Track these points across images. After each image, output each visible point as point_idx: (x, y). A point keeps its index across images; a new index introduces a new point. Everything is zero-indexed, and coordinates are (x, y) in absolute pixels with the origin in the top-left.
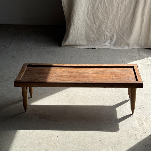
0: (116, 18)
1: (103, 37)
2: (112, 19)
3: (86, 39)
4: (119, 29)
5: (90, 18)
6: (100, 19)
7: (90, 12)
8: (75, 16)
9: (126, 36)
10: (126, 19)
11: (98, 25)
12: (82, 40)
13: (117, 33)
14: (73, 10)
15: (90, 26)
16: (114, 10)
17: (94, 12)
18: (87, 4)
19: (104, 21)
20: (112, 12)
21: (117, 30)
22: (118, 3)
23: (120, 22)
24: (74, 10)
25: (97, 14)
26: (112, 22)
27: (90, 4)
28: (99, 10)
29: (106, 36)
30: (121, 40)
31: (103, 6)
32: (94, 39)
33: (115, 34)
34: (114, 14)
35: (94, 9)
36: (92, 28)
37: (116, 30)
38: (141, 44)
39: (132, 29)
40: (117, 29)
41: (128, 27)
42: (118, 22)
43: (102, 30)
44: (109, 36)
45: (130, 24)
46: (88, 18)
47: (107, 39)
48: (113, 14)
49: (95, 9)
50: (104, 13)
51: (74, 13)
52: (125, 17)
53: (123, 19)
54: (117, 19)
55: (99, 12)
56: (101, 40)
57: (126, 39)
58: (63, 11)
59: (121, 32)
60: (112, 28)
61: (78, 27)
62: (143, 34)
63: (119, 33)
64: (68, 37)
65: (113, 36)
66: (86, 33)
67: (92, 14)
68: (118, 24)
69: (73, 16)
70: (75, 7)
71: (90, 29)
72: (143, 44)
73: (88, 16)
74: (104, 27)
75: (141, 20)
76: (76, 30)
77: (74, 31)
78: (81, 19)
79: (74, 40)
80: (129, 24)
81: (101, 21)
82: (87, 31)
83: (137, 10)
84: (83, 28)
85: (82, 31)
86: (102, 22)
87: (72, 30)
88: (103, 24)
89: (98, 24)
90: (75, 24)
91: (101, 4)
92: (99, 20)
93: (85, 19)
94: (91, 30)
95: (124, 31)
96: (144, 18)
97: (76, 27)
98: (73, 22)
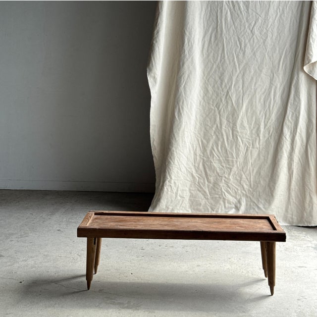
0: (244, 170)
1: (222, 203)
2: (237, 173)
3: (191, 206)
4: (251, 189)
5: (198, 168)
6: (217, 172)
7: (198, 158)
8: (174, 163)
9: (263, 202)
10: (262, 173)
11: (212, 181)
12: (184, 209)
13: (247, 196)
14: (170, 153)
15: (198, 183)
16: (240, 156)
17: (205, 158)
18: (193, 145)
19: (222, 174)
20: (237, 159)
21: (247, 192)
22: (246, 144)
23: (252, 177)
24: (172, 153)
25: (211, 162)
26: (237, 177)
27: (199, 145)
28: (214, 155)
29: (228, 203)
30: (254, 209)
31: (221, 149)
32: (206, 207)
33: (242, 198)
34: (240, 162)
35: (205, 153)
36: (202, 186)
37: (244, 192)
38: (292, 219)
39: (273, 189)
40: (246, 190)
41: (266, 187)
42: (249, 178)
43: (220, 191)
44: (233, 203)
45: (269, 181)
46: (196, 169)
47: (228, 208)
48: (238, 163)
49: (207, 153)
50: (222, 161)
51: (172, 157)
52: (260, 168)
53: (257, 172)
54: (246, 171)
55: (215, 159)
56: (218, 209)
57: (264, 208)
58: (152, 157)
59: (253, 196)
60: (237, 187)
61: (177, 184)
62: (293, 199)
63: (251, 197)
64: (159, 200)
65: (239, 202)
66: (192, 195)
67: (202, 161)
68: (248, 180)
69: (169, 162)
70: (174, 149)
71: (199, 188)
72: (295, 218)
73: (195, 166)
74: (224, 186)
75: (288, 175)
76: (175, 188)
77: (170, 190)
78: (184, 169)
79: (171, 208)
80: (267, 180)
81: (217, 175)
82: (193, 192)
83: (279, 157)
84: (186, 186)
85: (185, 192)
86: (220, 176)
87: (167, 188)
88: (222, 180)
89: (212, 179)
90: (173, 177)
91: (218, 146)
92: (214, 172)
93: (189, 170)
94: (200, 191)
95: (259, 192)
96: (293, 171)
97: (175, 183)
98: (169, 173)
